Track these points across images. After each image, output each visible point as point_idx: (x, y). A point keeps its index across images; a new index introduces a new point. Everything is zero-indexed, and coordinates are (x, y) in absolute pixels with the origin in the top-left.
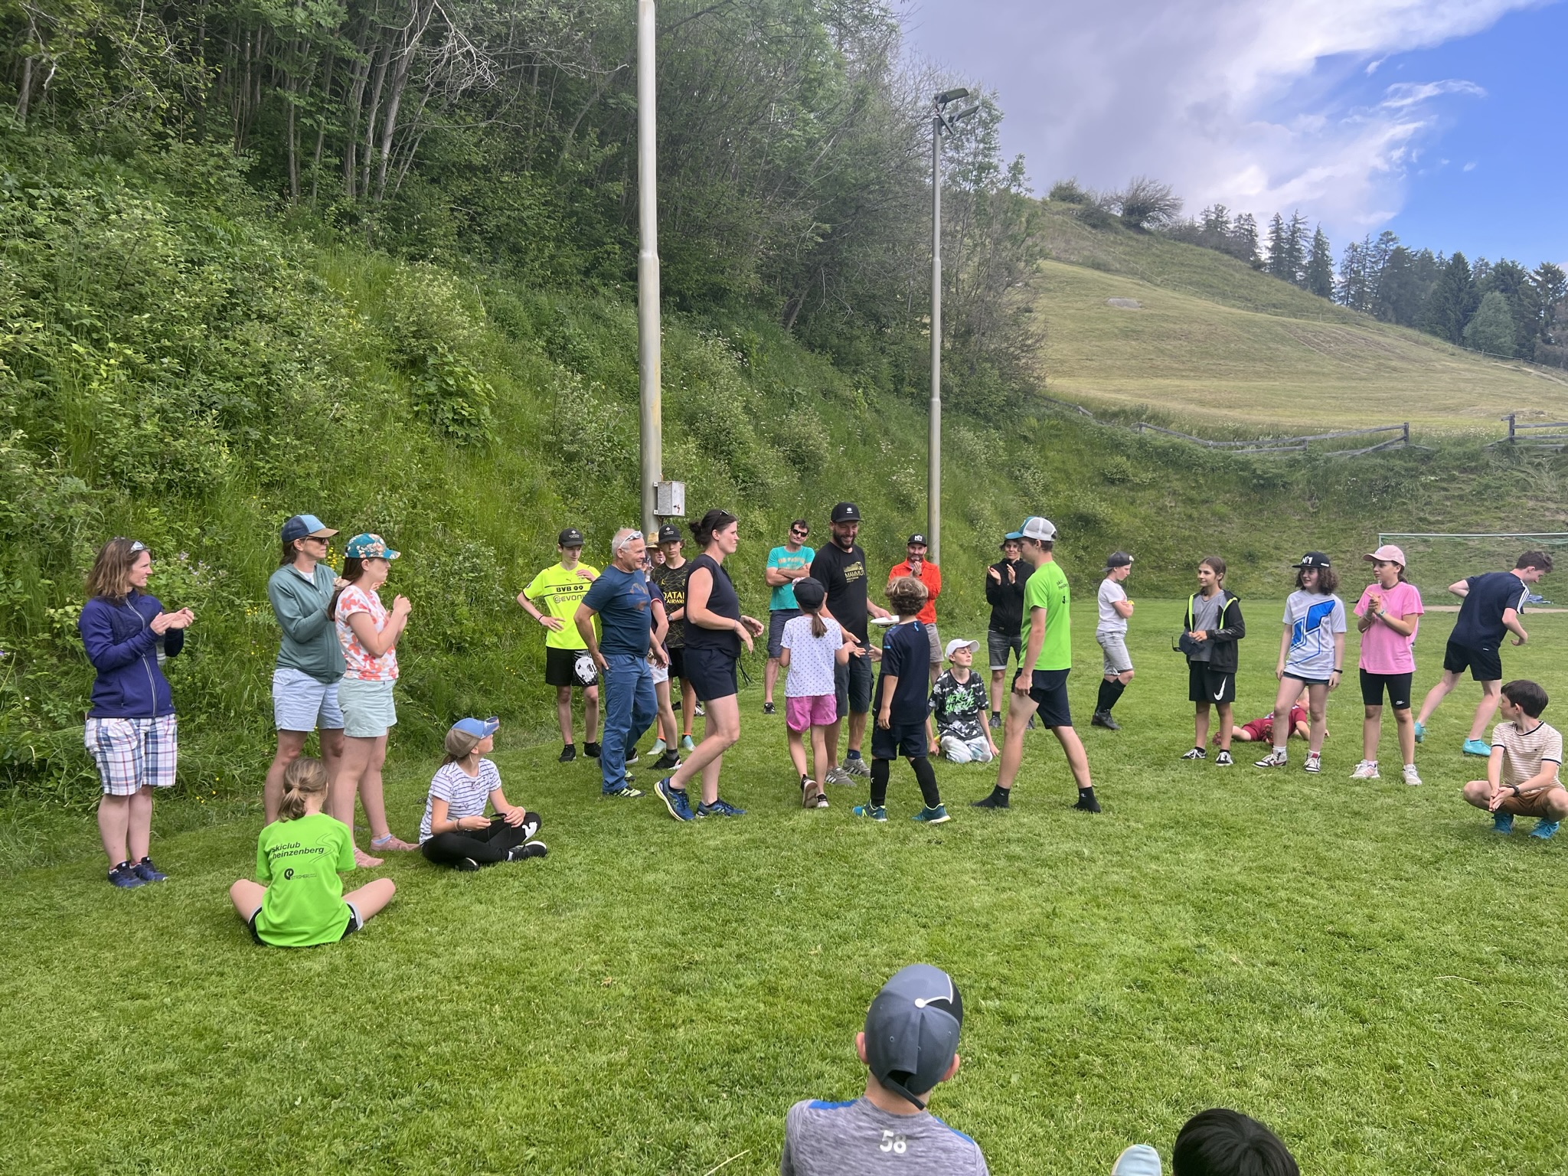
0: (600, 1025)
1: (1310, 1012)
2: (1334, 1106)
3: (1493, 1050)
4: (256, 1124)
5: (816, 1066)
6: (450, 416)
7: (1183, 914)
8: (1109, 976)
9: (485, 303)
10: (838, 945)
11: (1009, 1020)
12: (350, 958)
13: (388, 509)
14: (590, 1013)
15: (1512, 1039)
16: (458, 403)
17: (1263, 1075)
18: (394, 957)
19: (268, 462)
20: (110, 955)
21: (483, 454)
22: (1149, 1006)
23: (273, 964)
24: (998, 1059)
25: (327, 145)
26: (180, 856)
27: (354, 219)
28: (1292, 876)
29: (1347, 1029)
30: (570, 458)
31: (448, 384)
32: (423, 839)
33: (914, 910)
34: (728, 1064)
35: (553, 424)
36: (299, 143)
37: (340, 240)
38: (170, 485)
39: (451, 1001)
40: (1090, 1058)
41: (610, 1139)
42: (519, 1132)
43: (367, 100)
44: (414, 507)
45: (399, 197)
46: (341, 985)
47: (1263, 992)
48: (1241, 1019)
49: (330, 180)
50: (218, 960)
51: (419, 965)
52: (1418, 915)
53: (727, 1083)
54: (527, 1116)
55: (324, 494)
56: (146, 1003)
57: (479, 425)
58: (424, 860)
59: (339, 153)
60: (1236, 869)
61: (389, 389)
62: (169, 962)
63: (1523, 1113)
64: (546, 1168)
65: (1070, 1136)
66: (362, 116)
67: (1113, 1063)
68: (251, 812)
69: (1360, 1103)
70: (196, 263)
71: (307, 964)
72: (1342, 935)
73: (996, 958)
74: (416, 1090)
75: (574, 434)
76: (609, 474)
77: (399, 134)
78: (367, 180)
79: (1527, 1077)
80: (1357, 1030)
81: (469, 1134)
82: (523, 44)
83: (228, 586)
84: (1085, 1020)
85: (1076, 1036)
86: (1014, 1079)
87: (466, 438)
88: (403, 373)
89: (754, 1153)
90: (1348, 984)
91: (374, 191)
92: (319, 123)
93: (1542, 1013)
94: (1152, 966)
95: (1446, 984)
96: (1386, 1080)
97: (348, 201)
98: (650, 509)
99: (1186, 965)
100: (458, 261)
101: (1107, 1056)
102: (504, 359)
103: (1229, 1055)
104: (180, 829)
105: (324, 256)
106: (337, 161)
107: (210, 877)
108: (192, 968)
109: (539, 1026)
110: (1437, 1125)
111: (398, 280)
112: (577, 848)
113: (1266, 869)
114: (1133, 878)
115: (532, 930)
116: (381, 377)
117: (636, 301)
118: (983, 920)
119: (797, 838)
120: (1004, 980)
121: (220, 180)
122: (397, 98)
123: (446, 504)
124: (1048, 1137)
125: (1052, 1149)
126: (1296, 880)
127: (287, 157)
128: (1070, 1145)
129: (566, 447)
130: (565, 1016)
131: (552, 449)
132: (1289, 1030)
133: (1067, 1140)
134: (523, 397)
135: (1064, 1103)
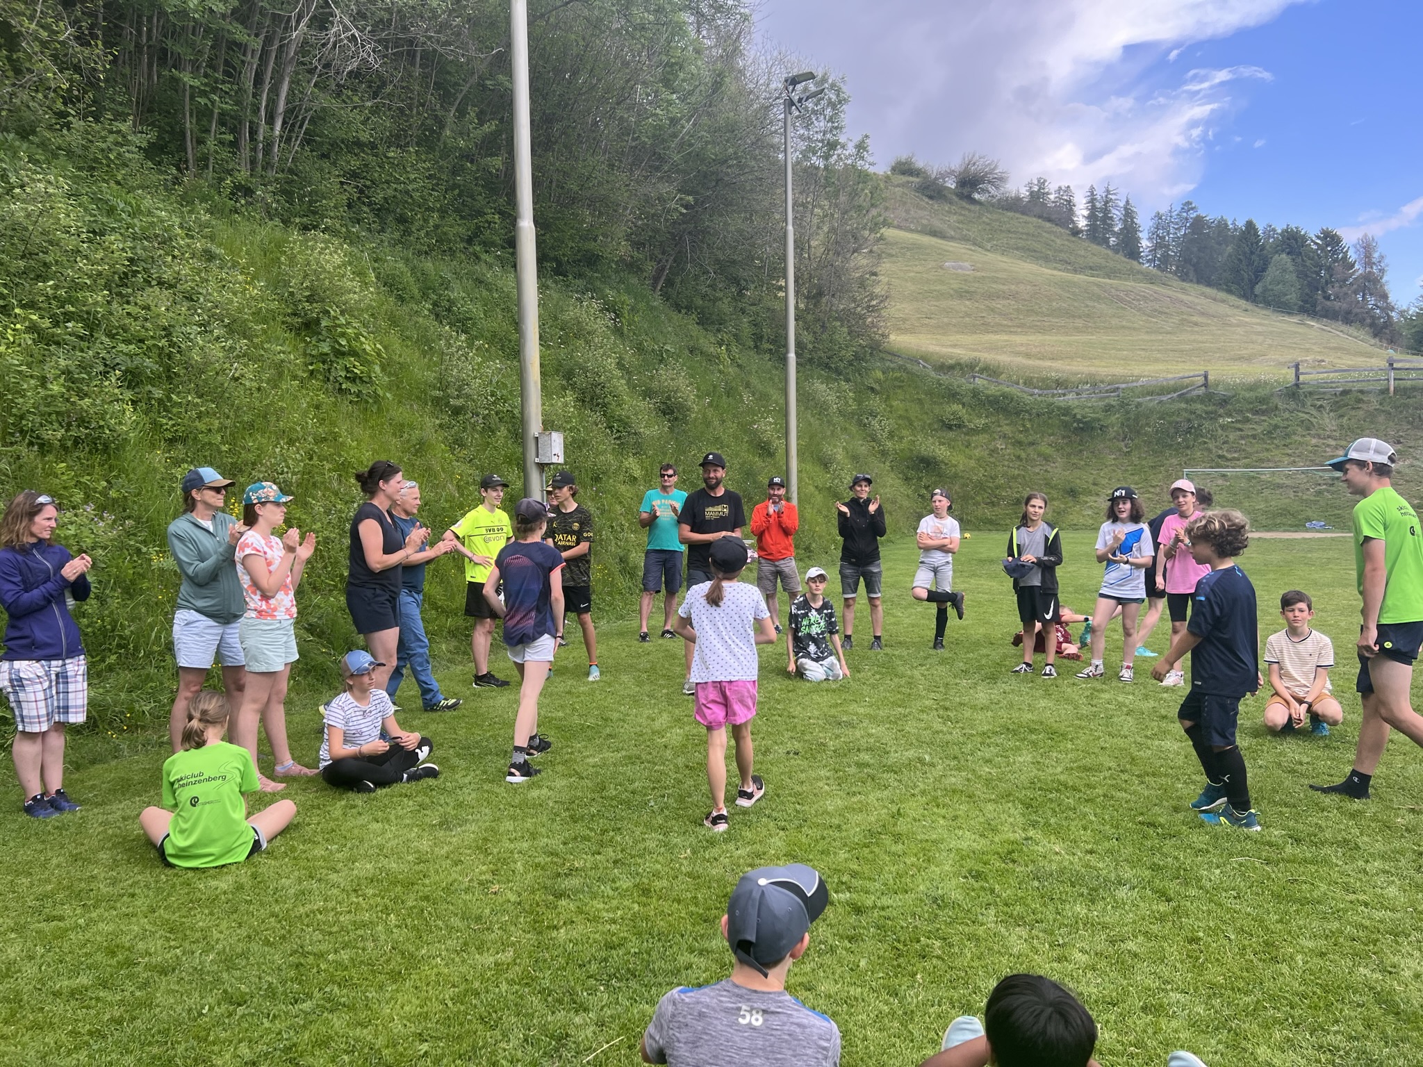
0: (488, 929)
1: (1122, 893)
2: (1143, 976)
3: (1281, 921)
4: (165, 1032)
5: (684, 958)
6: (343, 374)
7: (1012, 811)
8: (947, 868)
9: (374, 269)
10: (705, 849)
11: (858, 910)
12: (254, 876)
13: (285, 461)
14: (478, 919)
15: (1297, 911)
16: (350, 362)
17: (1082, 951)
18: (296, 873)
19: (171, 419)
20: (26, 881)
21: (375, 409)
22: (982, 894)
23: (182, 884)
24: (849, 945)
25: (222, 123)
26: (93, 787)
27: (248, 192)
28: (1107, 774)
29: (1155, 907)
30: (457, 411)
31: (340, 345)
32: (323, 764)
33: (774, 814)
34: (606, 960)
35: (440, 380)
36: (194, 121)
37: (238, 210)
38: (77, 441)
39: (350, 912)
40: (929, 942)
41: (497, 1032)
42: (413, 1029)
43: (258, 81)
44: (311, 459)
45: (291, 171)
46: (246, 901)
47: (1082, 878)
48: (1063, 902)
49: (225, 155)
50: (130, 882)
51: (320, 880)
53: (605, 977)
54: (420, 1014)
55: (225, 448)
56: (61, 924)
57: (371, 382)
58: (324, 784)
59: (234, 130)
60: (1059, 769)
61: (285, 350)
62: (83, 885)
63: (1307, 976)
64: (437, 1061)
65: (912, 1012)
66: (254, 95)
67: (951, 946)
68: (161, 744)
69: (1165, 972)
70: (97, 232)
71: (214, 883)
72: (1152, 825)
73: (847, 855)
74: (317, 995)
75: (460, 389)
76: (493, 426)
77: (289, 112)
78: (260, 155)
79: (1310, 944)
80: (1163, 907)
81: (366, 1034)
82: (405, 29)
83: (135, 535)
84: (926, 908)
85: (918, 923)
86: (863, 963)
87: (359, 394)
88: (299, 335)
89: (629, 1039)
90: (1155, 868)
91: (267, 165)
92: (213, 103)
94: (985, 858)
95: (1241, 865)
96: (1188, 951)
97: (243, 175)
98: (532, 458)
99: (1015, 856)
100: (349, 231)
101: (945, 939)
102: (393, 321)
103: (1052, 933)
104: (93, 762)
105: (219, 224)
106: (232, 138)
107: (121, 806)
108: (104, 890)
109: (431, 932)
110: (1233, 989)
111: (292, 249)
112: (467, 769)
114: (968, 780)
115: (425, 845)
116: (277, 338)
117: (515, 266)
118: (836, 821)
119: (668, 754)
120: (854, 874)
121: (119, 154)
122: (287, 80)
123: (340, 456)
124: (893, 1013)
125: (896, 1024)
126: (1111, 777)
127: (183, 134)
128: (912, 1019)
129: (452, 402)
130: (456, 922)
131: (439, 403)
132: (1105, 910)
133: (909, 1016)
134: (411, 356)
135: (907, 982)
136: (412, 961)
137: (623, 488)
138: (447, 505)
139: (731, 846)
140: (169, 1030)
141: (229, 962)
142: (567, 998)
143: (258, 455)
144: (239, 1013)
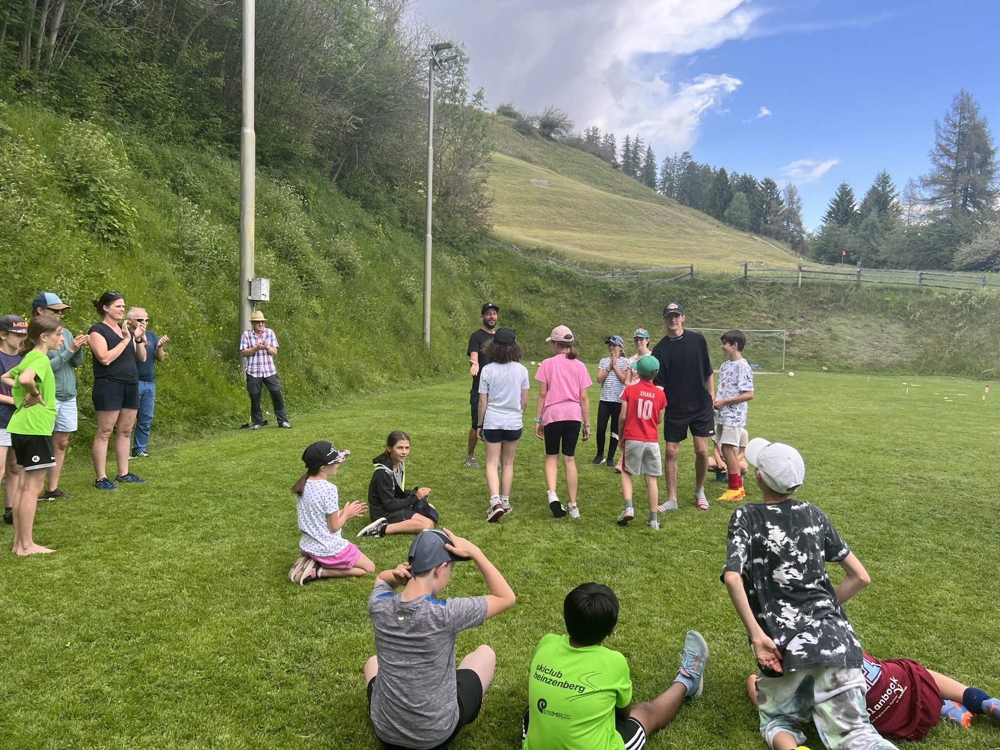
0: (251, 596)
1: (630, 569)
2: (640, 608)
3: (713, 581)
6: (105, 227)
9: (127, 151)
13: (64, 288)
14: (244, 590)
16: (111, 219)
21: (128, 254)
22: (552, 570)
25: (9, 32)
27: (28, 84)
29: (647, 575)
30: (189, 259)
31: (104, 205)
34: (329, 611)
35: (177, 236)
37: (19, 98)
42: (213, 650)
44: (83, 289)
45: (62, 72)
47: (608, 562)
48: (598, 574)
49: (11, 56)
52: (683, 524)
53: (330, 620)
54: (216, 642)
55: (17, 276)
57: (127, 235)
59: (19, 38)
61: (60, 206)
63: (724, 607)
64: (232, 665)
65: (515, 630)
66: (36, 13)
67: (535, 597)
69: (652, 607)
72: (648, 534)
75: (191, 243)
76: (215, 271)
77: (63, 29)
78: (39, 58)
80: (652, 576)
85: (516, 585)
87: (116, 243)
88: (69, 196)
90: (649, 556)
91: (44, 66)
94: (554, 552)
95: (695, 554)
96: (664, 597)
97: (25, 72)
98: (246, 296)
99: (571, 551)
100: (107, 121)
101: (532, 594)
102: (142, 190)
105: (8, 109)
106: (17, 44)
109: (212, 599)
111: (67, 132)
116: (54, 197)
117: (239, 160)
122: (63, 5)
123: (104, 287)
124: (504, 631)
125: (506, 637)
128: (515, 634)
129: (186, 252)
130: (229, 592)
131: (176, 253)
132: (620, 578)
133: (513, 631)
134: (154, 217)
135: (511, 615)
137: (308, 321)
138: (182, 326)
139: (401, 549)
140: (46, 657)
141: (76, 619)
142: (308, 631)
143: (43, 284)
144: (92, 646)
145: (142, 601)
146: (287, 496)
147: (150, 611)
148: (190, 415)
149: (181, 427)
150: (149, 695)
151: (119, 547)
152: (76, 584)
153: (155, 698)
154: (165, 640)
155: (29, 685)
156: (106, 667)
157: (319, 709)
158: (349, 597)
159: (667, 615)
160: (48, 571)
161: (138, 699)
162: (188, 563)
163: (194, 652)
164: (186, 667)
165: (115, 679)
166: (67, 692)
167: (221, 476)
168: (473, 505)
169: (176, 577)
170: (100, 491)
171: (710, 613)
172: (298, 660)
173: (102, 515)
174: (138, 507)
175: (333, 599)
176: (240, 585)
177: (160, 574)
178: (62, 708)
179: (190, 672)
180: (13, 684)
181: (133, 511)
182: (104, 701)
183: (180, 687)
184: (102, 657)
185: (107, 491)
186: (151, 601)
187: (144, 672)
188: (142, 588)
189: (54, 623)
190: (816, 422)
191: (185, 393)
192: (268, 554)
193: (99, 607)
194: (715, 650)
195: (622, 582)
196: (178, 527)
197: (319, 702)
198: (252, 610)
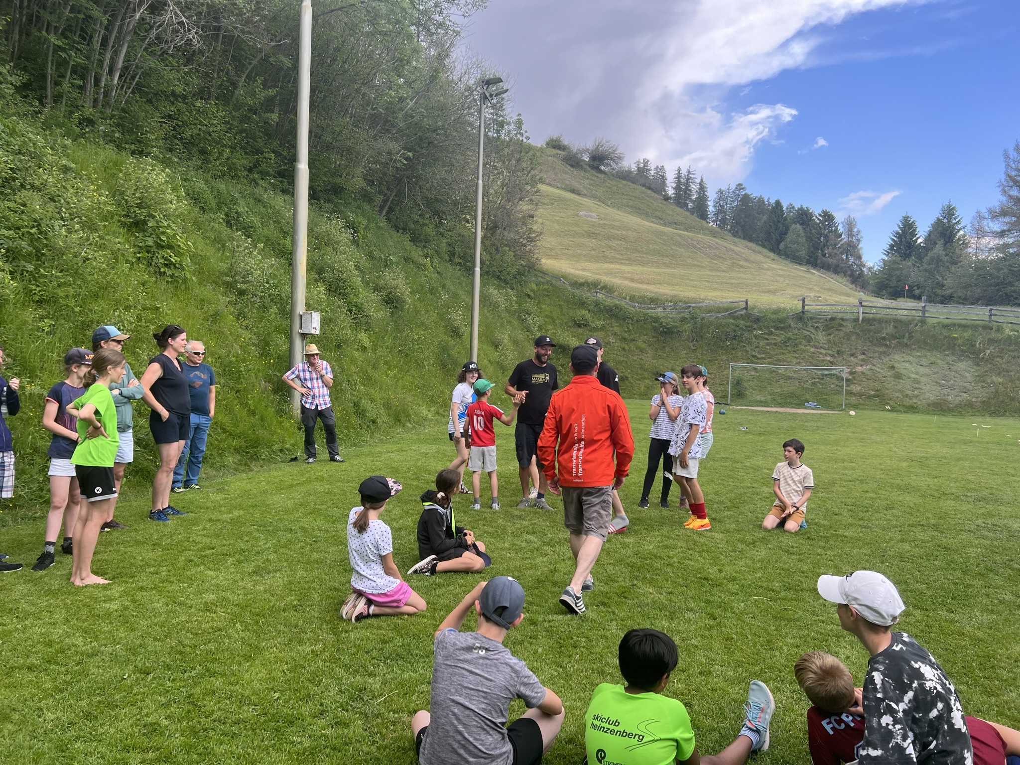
0: (303, 632)
1: (689, 615)
2: (700, 656)
3: (776, 630)
4: (102, 689)
6: (162, 261)
7: (623, 570)
9: (184, 187)
13: (122, 321)
14: (296, 626)
15: (786, 625)
16: (168, 253)
19: (38, 286)
21: (183, 287)
22: (608, 614)
25: (74, 72)
27: (90, 122)
28: (680, 550)
29: (707, 622)
30: (242, 293)
31: (161, 240)
34: (382, 649)
35: (230, 270)
36: (54, 68)
37: (83, 135)
40: (578, 639)
41: (321, 687)
42: (267, 686)
43: (104, 43)
44: (139, 321)
45: (124, 110)
47: (666, 607)
48: (655, 619)
49: (75, 95)
52: (743, 569)
53: (383, 658)
54: (270, 678)
55: (77, 309)
57: (183, 269)
59: (83, 77)
60: (651, 547)
61: (120, 241)
63: (789, 657)
64: (287, 701)
65: (571, 675)
66: (100, 53)
67: (591, 641)
68: (35, 519)
69: (712, 655)
72: (706, 579)
74: (199, 668)
75: (244, 277)
76: (266, 305)
77: (125, 69)
78: (101, 97)
79: (792, 641)
80: (712, 622)
81: (237, 688)
82: (217, 19)
83: (11, 368)
86: (540, 650)
87: (172, 276)
88: (129, 230)
89: (404, 690)
90: (708, 602)
91: (106, 104)
92: (70, 56)
93: (801, 613)
95: (756, 601)
96: (725, 645)
97: (89, 111)
98: (297, 330)
99: (626, 594)
100: (165, 157)
101: (587, 638)
102: (197, 225)
106: (81, 83)
109: (265, 634)
111: (128, 168)
113: (667, 547)
116: (114, 232)
122: (126, 45)
124: (559, 676)
125: (562, 682)
126: (682, 552)
127: (44, 76)
128: (571, 679)
129: (239, 286)
130: (282, 628)
131: (229, 286)
132: (679, 623)
133: (569, 677)
134: (209, 251)
135: (567, 660)
136: (258, 650)
137: (357, 354)
138: (234, 359)
139: (452, 588)
140: (104, 688)
141: (133, 651)
142: (361, 669)
143: (102, 316)
144: (149, 678)
145: (197, 634)
146: (337, 531)
147: (205, 644)
148: (241, 447)
149: (231, 459)
150: (206, 730)
151: (173, 579)
152: (133, 615)
153: (211, 733)
154: (220, 674)
155: (88, 716)
156: (163, 700)
157: (374, 750)
158: (402, 636)
159: (729, 663)
160: (105, 601)
161: (195, 733)
162: (241, 597)
163: (249, 688)
164: (241, 702)
165: (172, 712)
166: (125, 724)
167: (272, 509)
168: (524, 544)
169: (229, 611)
170: (154, 522)
171: (774, 663)
172: (351, 698)
173: (156, 547)
174: (191, 540)
175: (386, 638)
176: (293, 621)
177: (213, 608)
178: (121, 741)
179: (245, 708)
180: (72, 715)
181: (186, 544)
182: (162, 734)
183: (236, 723)
184: (159, 689)
185: (161, 522)
186: (206, 634)
187: (200, 707)
188: (196, 620)
189: (111, 654)
190: (880, 464)
191: (236, 425)
192: (319, 589)
193: (155, 639)
194: (781, 702)
195: (680, 628)
196: (230, 560)
197: (374, 742)
198: (305, 647)
